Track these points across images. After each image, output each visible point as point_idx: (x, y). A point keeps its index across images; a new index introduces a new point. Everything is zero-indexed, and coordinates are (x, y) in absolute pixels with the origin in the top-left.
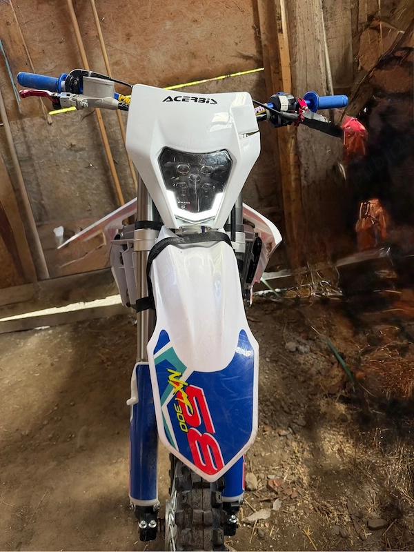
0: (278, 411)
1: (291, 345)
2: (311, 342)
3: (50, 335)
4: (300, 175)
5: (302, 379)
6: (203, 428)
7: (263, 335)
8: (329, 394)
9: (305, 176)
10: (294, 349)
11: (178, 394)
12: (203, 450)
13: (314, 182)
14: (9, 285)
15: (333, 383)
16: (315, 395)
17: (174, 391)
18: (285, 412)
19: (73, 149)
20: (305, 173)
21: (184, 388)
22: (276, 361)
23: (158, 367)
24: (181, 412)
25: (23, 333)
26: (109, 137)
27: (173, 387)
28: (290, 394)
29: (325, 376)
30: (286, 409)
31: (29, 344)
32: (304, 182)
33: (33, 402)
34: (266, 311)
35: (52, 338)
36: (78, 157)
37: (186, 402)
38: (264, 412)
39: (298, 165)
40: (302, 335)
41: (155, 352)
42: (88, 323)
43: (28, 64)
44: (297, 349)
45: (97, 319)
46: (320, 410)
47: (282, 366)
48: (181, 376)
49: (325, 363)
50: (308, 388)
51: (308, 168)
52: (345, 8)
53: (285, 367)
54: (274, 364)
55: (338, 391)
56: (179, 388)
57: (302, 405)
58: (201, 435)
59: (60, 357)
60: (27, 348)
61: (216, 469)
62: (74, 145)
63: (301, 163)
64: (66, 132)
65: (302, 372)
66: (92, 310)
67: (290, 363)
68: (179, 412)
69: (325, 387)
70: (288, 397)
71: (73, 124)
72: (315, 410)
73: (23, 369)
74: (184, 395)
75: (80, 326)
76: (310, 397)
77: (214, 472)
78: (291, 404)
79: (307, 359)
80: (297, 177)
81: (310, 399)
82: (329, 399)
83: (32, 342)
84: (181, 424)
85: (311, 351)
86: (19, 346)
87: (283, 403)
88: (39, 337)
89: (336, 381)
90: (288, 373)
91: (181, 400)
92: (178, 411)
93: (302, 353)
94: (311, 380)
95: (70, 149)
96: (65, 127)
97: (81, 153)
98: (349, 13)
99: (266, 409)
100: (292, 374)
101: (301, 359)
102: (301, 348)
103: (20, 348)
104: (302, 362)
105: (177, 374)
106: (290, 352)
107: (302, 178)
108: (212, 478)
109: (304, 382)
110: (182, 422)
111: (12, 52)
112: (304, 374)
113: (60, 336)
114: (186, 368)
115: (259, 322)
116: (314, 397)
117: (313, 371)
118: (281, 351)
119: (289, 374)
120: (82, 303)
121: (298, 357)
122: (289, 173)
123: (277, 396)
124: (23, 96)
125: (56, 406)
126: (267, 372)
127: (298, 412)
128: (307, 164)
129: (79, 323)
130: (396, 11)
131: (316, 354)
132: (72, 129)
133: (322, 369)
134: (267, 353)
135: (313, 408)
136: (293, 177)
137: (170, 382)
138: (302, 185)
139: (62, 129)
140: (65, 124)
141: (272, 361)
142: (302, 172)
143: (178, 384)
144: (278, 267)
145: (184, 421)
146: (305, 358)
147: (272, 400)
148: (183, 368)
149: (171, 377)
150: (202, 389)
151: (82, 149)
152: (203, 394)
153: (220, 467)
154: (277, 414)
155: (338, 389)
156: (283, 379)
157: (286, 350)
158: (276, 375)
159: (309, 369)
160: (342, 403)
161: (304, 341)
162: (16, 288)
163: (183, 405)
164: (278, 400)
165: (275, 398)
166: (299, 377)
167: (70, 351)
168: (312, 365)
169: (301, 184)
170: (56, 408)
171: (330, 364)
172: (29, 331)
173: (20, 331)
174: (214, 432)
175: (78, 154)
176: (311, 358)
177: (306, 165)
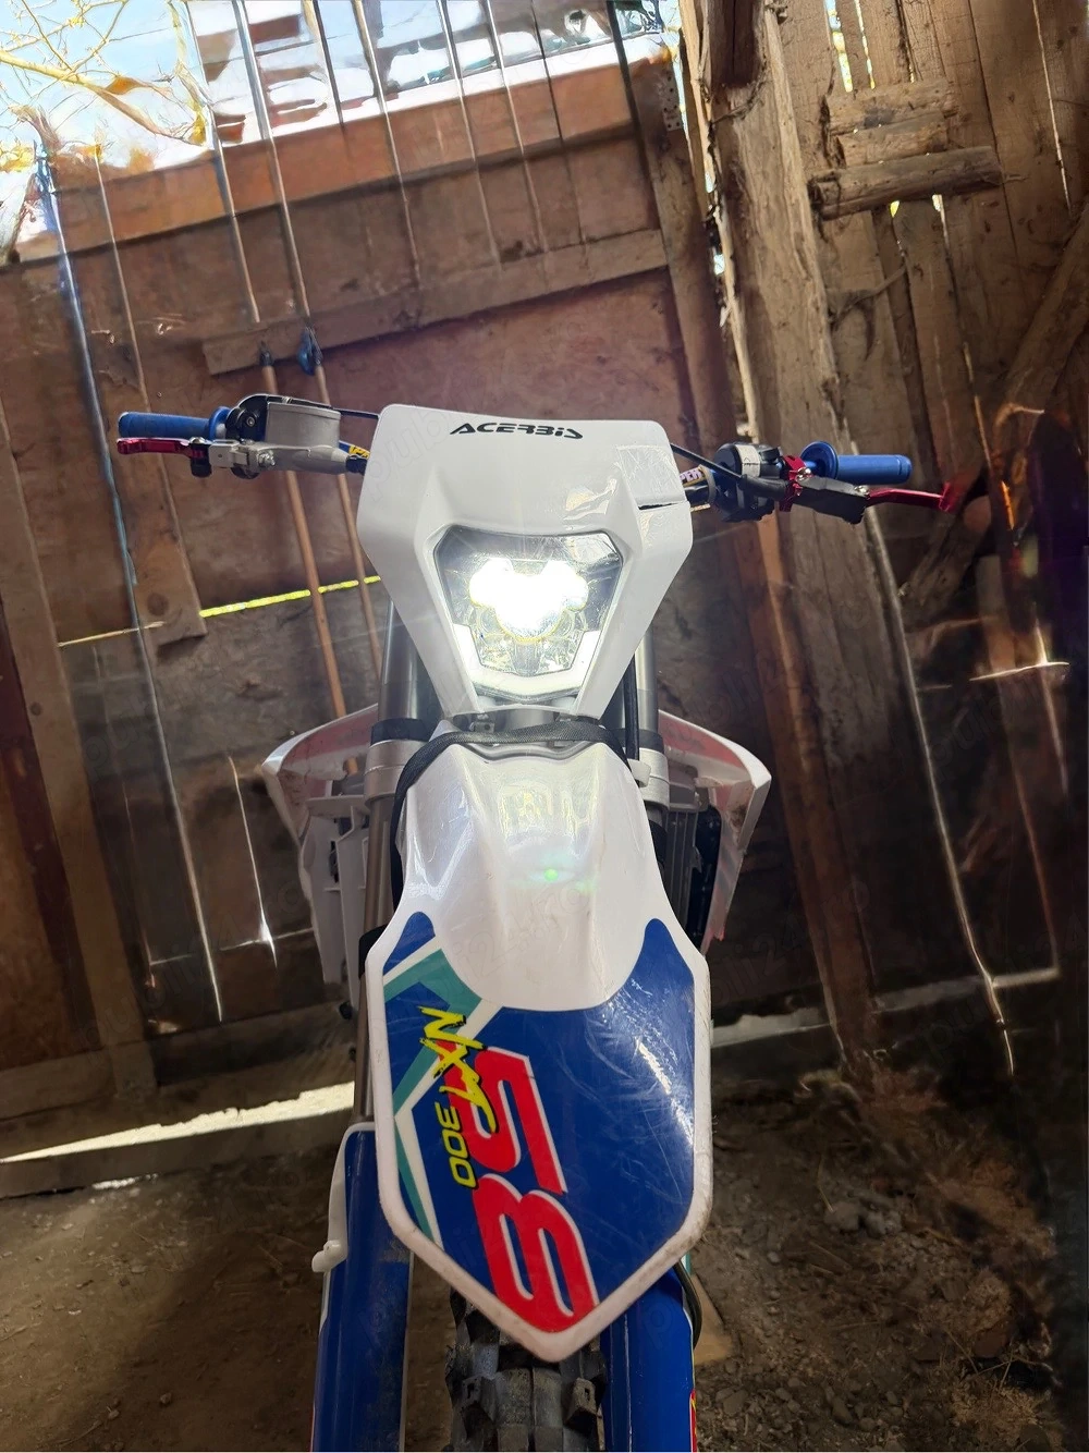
0: (815, 1419)
1: (842, 1212)
2: (902, 1202)
3: (133, 1199)
4: (820, 741)
5: (885, 1314)
6: (526, 1175)
7: (756, 1187)
8: (978, 1359)
9: (835, 743)
10: (853, 1224)
11: (450, 1075)
12: (525, 1247)
13: (860, 757)
14: (42, 1056)
15: (987, 1324)
16: (933, 1362)
17: (437, 1065)
18: (840, 1422)
19: (251, 693)
20: (834, 732)
21: (470, 1056)
22: (801, 1263)
23: (393, 1006)
24: (456, 1126)
25: (57, 1200)
26: (341, 666)
27: (434, 1056)
28: (850, 1361)
29: (957, 1302)
30: (841, 1410)
31: (68, 1226)
32: (833, 758)
33: (49, 1394)
34: (763, 1122)
35: (136, 1207)
36: (263, 712)
37: (474, 1096)
38: (770, 1422)
39: (813, 716)
40: (874, 1182)
41: (388, 967)
42: (243, 1167)
43: (165, 507)
44: (862, 1223)
45: (270, 1159)
46: (953, 1415)
47: (819, 1275)
48: (460, 1024)
49: (954, 1262)
50: (907, 1343)
51: (840, 721)
52: (890, 375)
53: (828, 1281)
54: (796, 1272)
55: (1006, 1348)
56: (453, 1058)
57: (892, 1398)
58: (518, 1196)
59: (149, 1262)
60: (58, 1236)
61: (568, 1313)
62: (255, 686)
63: (820, 710)
64: (239, 656)
65: (884, 1291)
66: (259, 1131)
67: (846, 1267)
68: (450, 1128)
69: (959, 1336)
70: (844, 1372)
71: (256, 637)
72: (938, 1416)
73: (38, 1296)
74: (469, 1076)
75: (219, 1175)
76: (917, 1370)
77: (560, 1324)
78: (856, 1394)
79: (895, 1251)
80: (813, 745)
81: (914, 1375)
82: (976, 1376)
83: (77, 1221)
84: (454, 1162)
85: (907, 1227)
86: (38, 1231)
87: (829, 1394)
88: (101, 1206)
89: (992, 1317)
90: (838, 1296)
91: (459, 1093)
92: (448, 1124)
93: (878, 1236)
94: (916, 1317)
95: (243, 696)
96: (237, 642)
97: (271, 703)
98: (900, 384)
99: (775, 1411)
100: (851, 1299)
101: (878, 1253)
102: (875, 1218)
103: (41, 1236)
104: (880, 1261)
105: (450, 1018)
106: (842, 1232)
107: (828, 748)
108: (555, 1345)
109: (892, 1323)
110: (458, 1158)
111: (131, 483)
112: (888, 1299)
113: (159, 1202)
114: (478, 1000)
115: (744, 1150)
116: (929, 1371)
117: (918, 1289)
118: (814, 1229)
119: (844, 1301)
120: (232, 1112)
121: (869, 1247)
122: (793, 737)
123: (810, 1371)
124: (125, 449)
125: (116, 1407)
126: (774, 1294)
127: (880, 1422)
128: (835, 712)
129: (217, 1167)
130: (1009, 376)
131: (922, 1235)
132: (253, 648)
133: (944, 1280)
134: (772, 1235)
135: (929, 1407)
136: (803, 747)
137: (429, 1044)
138: (830, 764)
139: (230, 649)
140: (237, 636)
141: (786, 1262)
142: (826, 733)
143: (450, 1046)
144: (789, 1000)
145: (463, 1153)
146: (888, 1249)
147: (793, 1382)
148: (470, 1001)
149: (431, 1030)
150: (526, 1060)
151: (274, 695)
152: (530, 1072)
153: (583, 1308)
154: (814, 1427)
155: (1003, 1339)
156: (827, 1315)
157: (828, 1227)
158: (801, 1305)
159: (906, 1283)
160: (1023, 1388)
161: (880, 1199)
162: (58, 1064)
163: (463, 1106)
164: (816, 1384)
165: (804, 1377)
166: (875, 1308)
167: (182, 1243)
168: (914, 1271)
169: (825, 766)
170: (113, 1414)
171: (969, 1265)
172: (76, 1193)
173: (48, 1193)
174: (564, 1187)
175: (263, 708)
176: (908, 1248)
177: (832, 716)
